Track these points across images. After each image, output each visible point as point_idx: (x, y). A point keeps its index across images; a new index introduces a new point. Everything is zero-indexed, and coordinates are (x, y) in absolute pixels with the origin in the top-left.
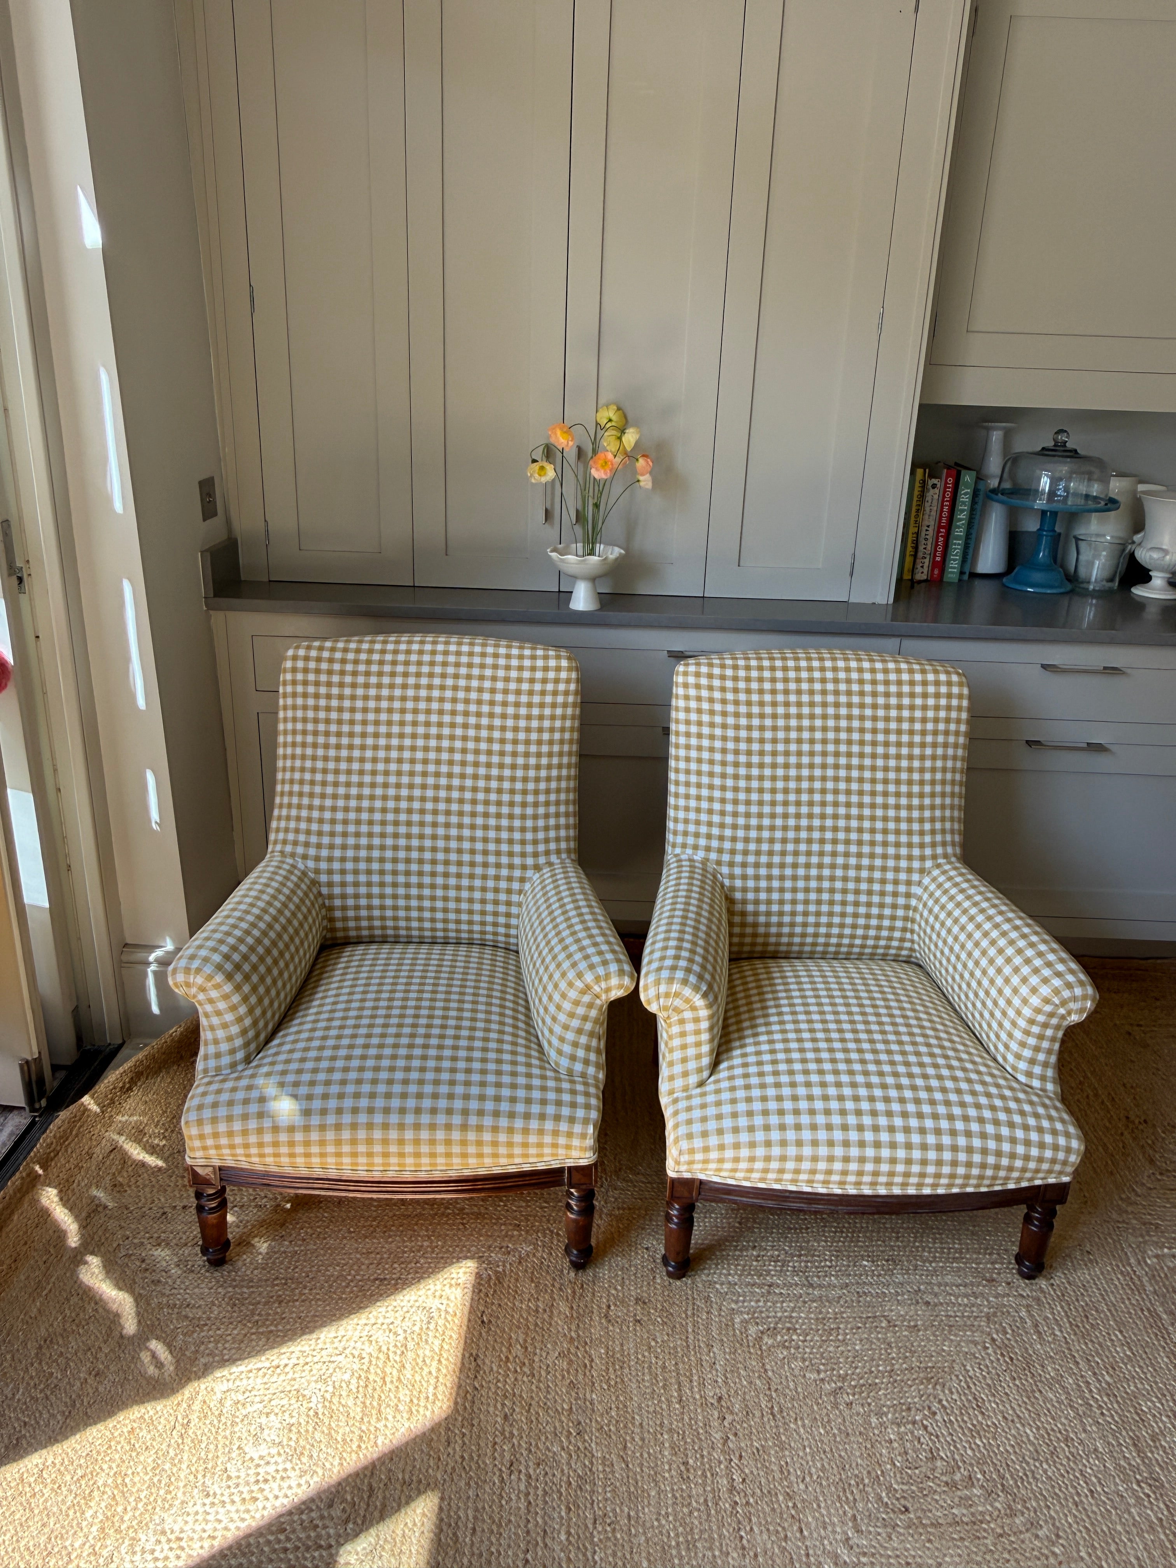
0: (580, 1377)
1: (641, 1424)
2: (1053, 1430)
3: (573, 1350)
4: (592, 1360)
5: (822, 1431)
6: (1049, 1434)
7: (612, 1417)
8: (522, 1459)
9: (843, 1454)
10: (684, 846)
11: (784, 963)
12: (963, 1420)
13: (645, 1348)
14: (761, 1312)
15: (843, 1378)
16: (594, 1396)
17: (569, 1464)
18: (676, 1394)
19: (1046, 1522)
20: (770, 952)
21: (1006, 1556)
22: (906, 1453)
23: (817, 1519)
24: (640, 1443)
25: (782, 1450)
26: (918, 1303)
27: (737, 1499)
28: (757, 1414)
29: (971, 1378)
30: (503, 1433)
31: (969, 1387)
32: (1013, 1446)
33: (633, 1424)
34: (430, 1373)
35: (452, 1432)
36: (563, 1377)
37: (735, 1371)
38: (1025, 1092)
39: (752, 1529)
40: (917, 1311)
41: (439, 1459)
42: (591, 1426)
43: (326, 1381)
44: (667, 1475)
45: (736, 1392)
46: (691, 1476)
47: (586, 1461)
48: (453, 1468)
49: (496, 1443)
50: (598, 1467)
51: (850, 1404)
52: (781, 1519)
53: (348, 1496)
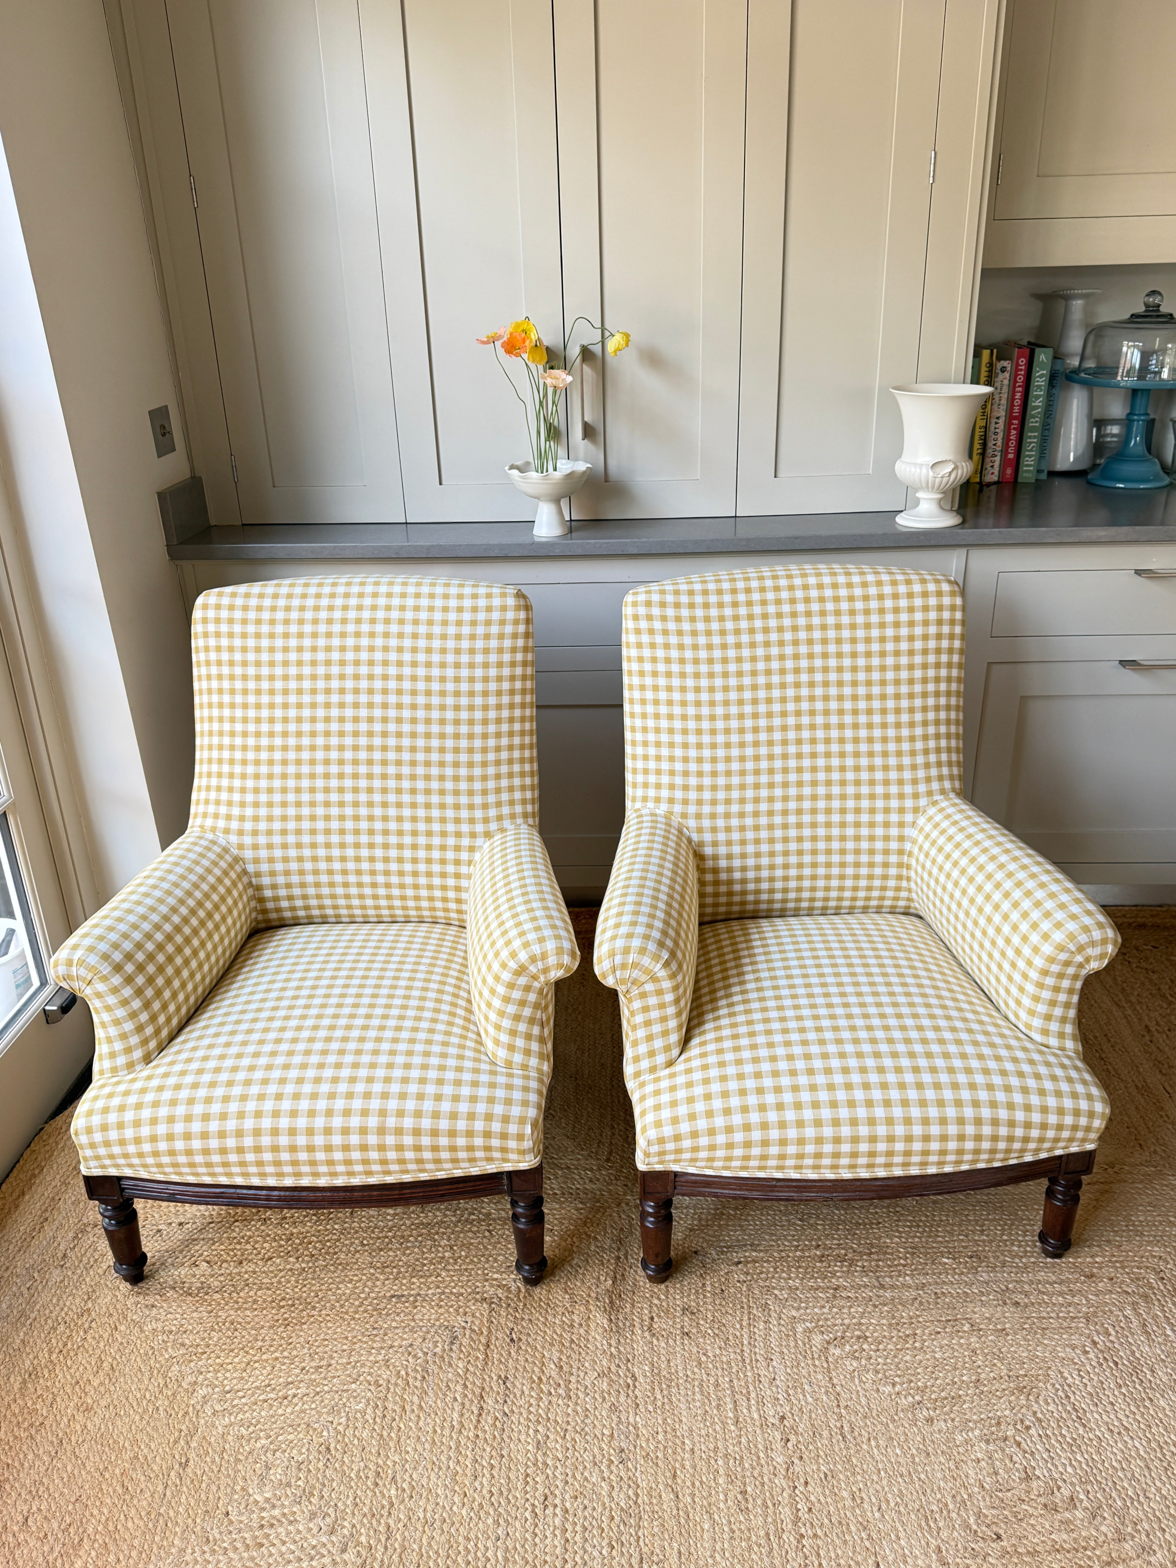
0: (622, 1399)
1: (692, 1450)
2: (1166, 1443)
3: (613, 1368)
4: (635, 1379)
5: (898, 1451)
6: (1161, 1448)
7: (659, 1442)
8: (557, 1492)
9: (923, 1476)
10: (645, 799)
11: (764, 923)
12: (1061, 1434)
13: (695, 1364)
14: (827, 1319)
15: (922, 1390)
16: (638, 1419)
17: (610, 1495)
18: (731, 1415)
20: (749, 911)
22: (996, 1474)
23: (896, 1552)
24: (691, 1471)
25: (854, 1474)
26: (1005, 1304)
27: (803, 1531)
28: (825, 1433)
29: (1070, 1386)
30: (535, 1464)
31: (1067, 1397)
32: (1120, 1462)
33: (683, 1450)
34: (455, 1399)
35: (480, 1464)
36: (604, 1399)
37: (797, 1385)
38: (1041, 1052)
40: (1004, 1312)
41: (465, 1495)
42: (635, 1453)
43: (339, 1412)
44: (722, 1505)
45: (800, 1409)
46: (750, 1506)
47: (631, 1492)
48: (481, 1505)
49: (528, 1475)
50: (643, 1498)
51: (930, 1420)
52: (854, 1552)
53: (363, 1538)
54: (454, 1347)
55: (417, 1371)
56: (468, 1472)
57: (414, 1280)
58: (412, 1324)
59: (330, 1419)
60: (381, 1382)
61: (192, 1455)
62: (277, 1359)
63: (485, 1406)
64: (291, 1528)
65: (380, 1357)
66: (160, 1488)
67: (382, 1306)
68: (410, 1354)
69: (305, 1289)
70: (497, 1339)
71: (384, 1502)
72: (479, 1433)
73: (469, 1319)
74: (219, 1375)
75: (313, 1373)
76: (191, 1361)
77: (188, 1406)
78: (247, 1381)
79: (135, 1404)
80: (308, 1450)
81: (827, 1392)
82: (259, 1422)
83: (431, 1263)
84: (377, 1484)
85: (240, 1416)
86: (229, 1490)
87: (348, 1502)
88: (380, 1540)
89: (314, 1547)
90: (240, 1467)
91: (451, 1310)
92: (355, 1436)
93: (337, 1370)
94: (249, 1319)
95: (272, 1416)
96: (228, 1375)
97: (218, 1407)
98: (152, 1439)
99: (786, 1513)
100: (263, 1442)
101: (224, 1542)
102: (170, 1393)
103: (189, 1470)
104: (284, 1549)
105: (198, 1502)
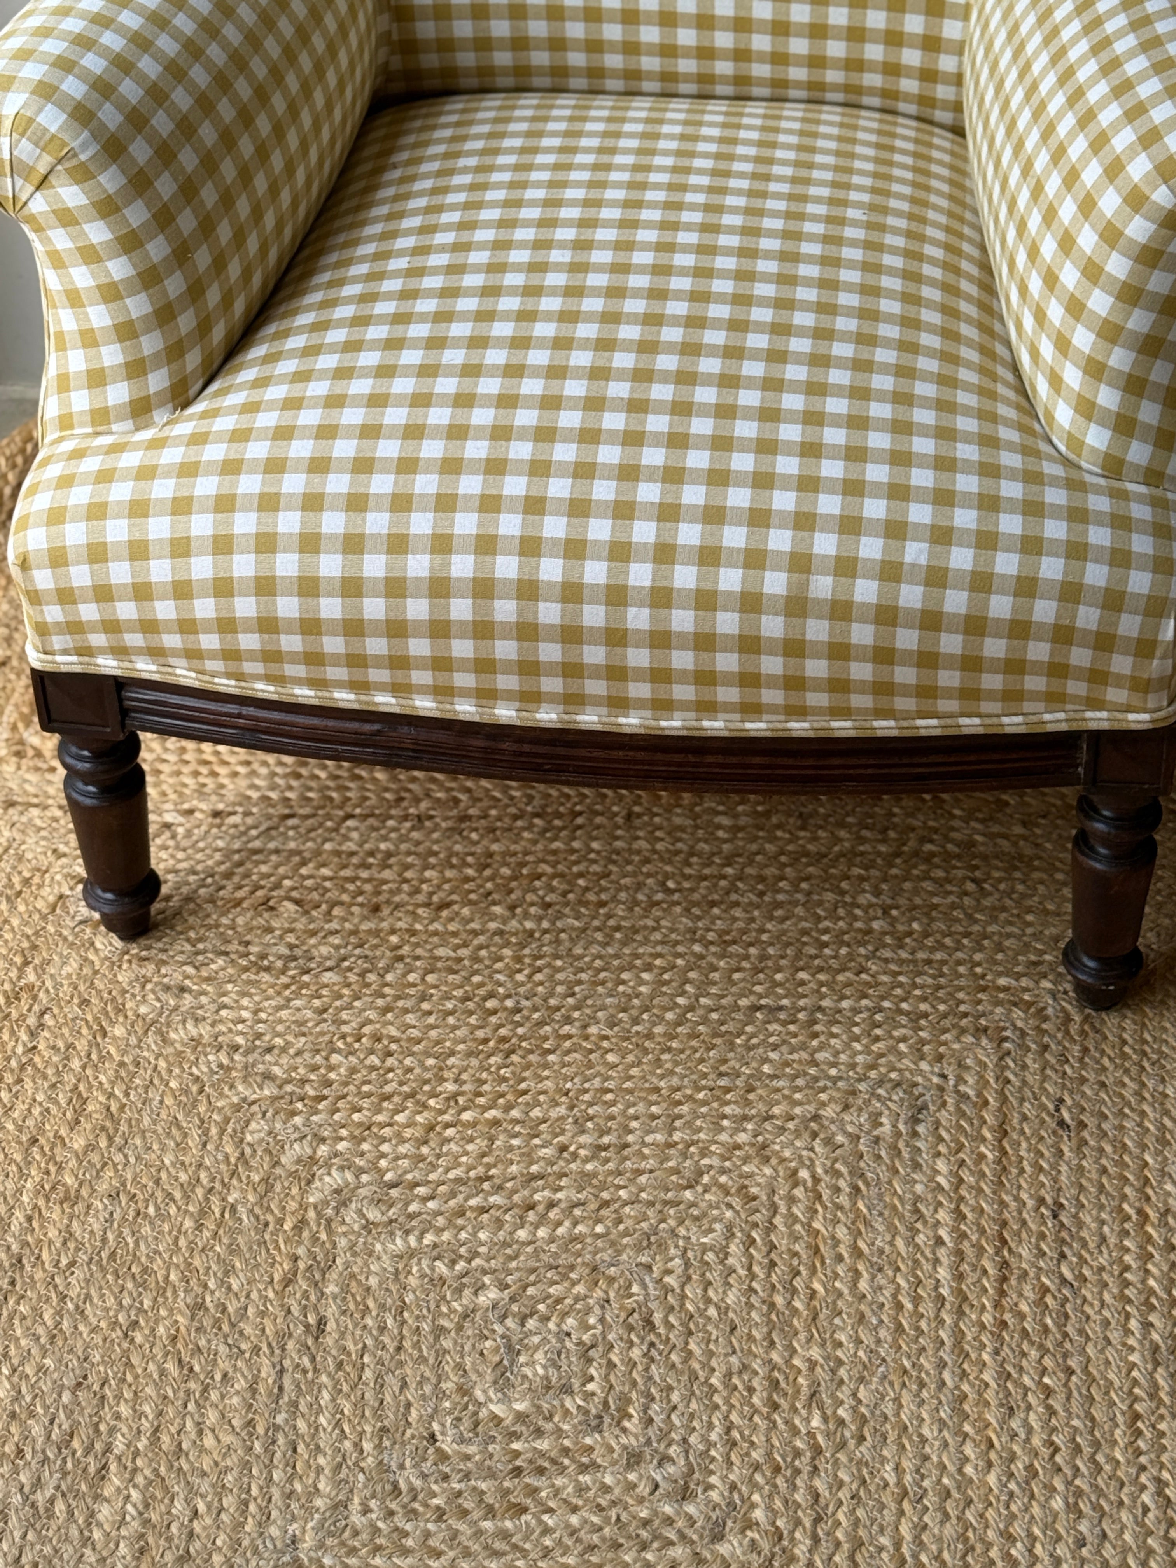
34: (939, 1241)
35: (1019, 1384)
41: (991, 1445)
43: (662, 1246)
48: (1030, 1468)
49: (1137, 1417)
53: (758, 1514)
54: (921, 1129)
55: (838, 1174)
56: (989, 1395)
57: (802, 975)
58: (812, 1071)
59: (644, 1259)
60: (754, 1190)
61: (331, 1310)
62: (496, 1123)
63: (1012, 1260)
64: (585, 1479)
65: (742, 1138)
66: (268, 1374)
67: (730, 1027)
68: (814, 1135)
69: (539, 977)
70: (1025, 1118)
71: (799, 1444)
72: (1007, 1316)
73: (950, 1071)
74: (365, 1146)
75: (586, 1160)
76: (294, 1113)
77: (303, 1207)
78: (434, 1167)
79: (178, 1195)
80: (602, 1320)
82: (477, 1254)
83: (840, 942)
84: (775, 1407)
85: (429, 1238)
86: (428, 1389)
87: (714, 1437)
88: (798, 1523)
89: (646, 1523)
91: (902, 1047)
92: (708, 1301)
93: (644, 1157)
94: (415, 1033)
95: (505, 1244)
96: (385, 1148)
97: (373, 1215)
98: (229, 1269)
100: (493, 1294)
101: (434, 1495)
102: (256, 1178)
103: (329, 1341)
104: (574, 1520)
105: (360, 1404)
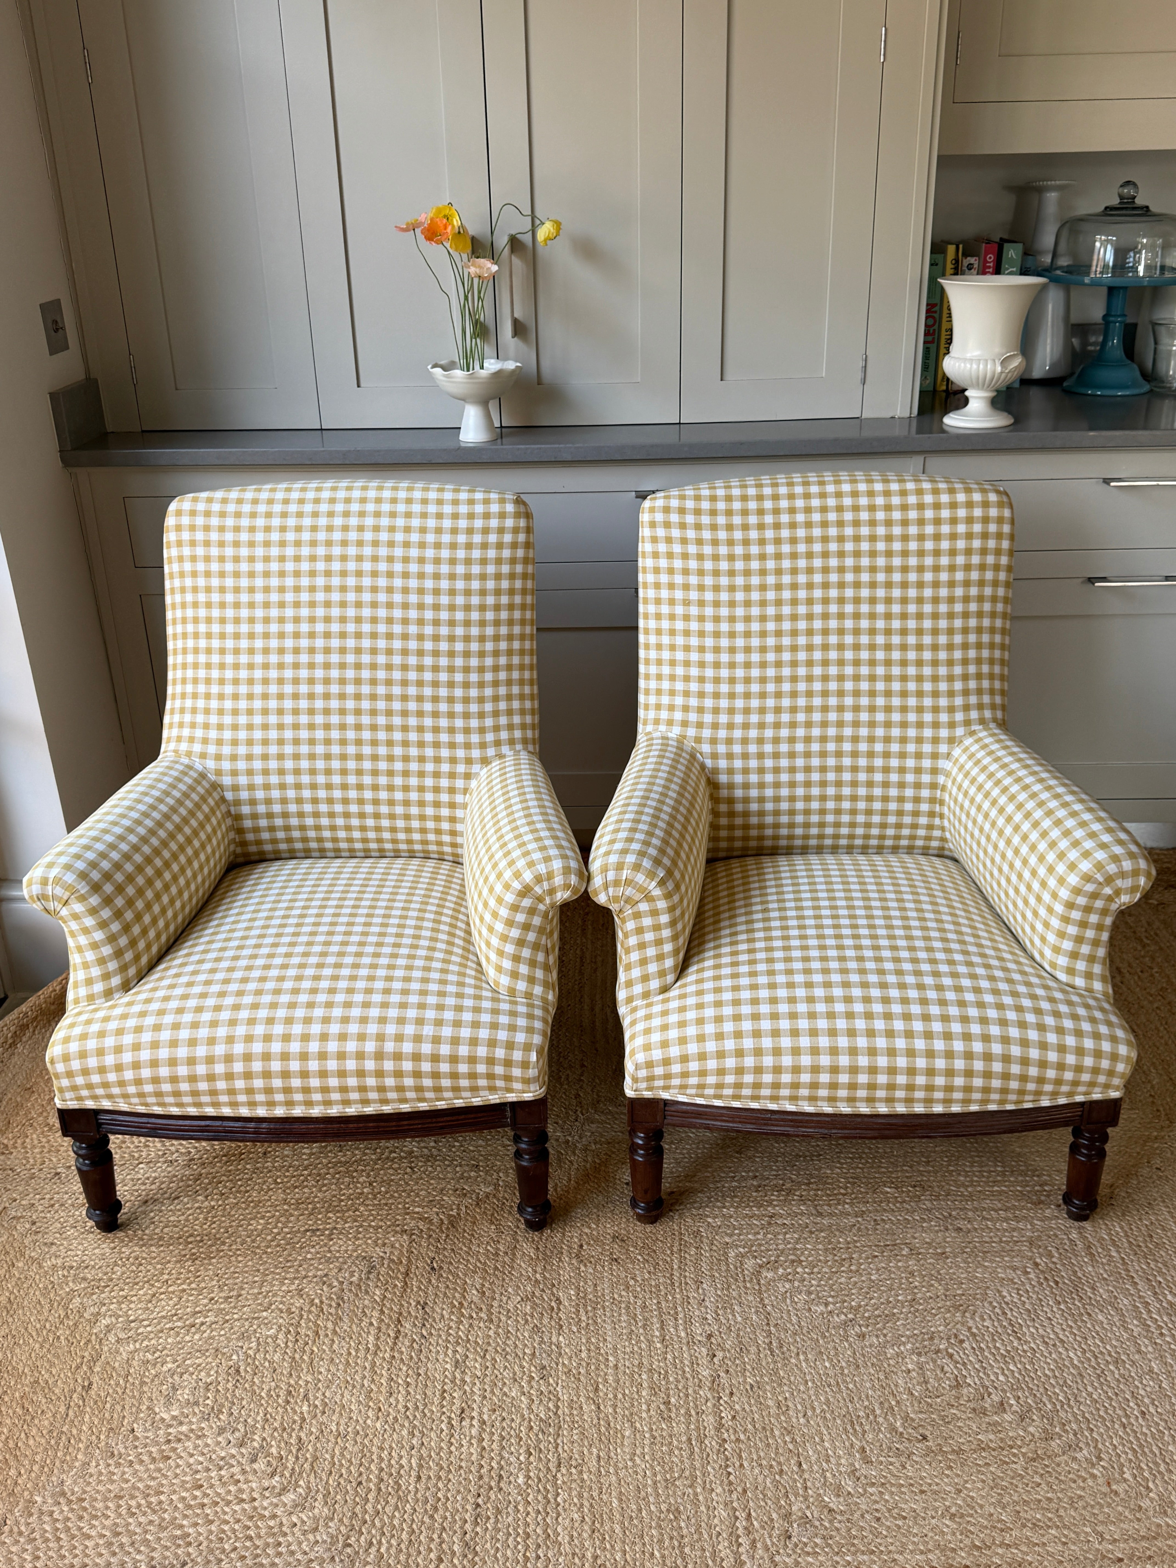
0: (545, 1321)
1: (616, 1365)
3: (538, 1293)
4: (559, 1302)
5: (828, 1365)
7: (582, 1360)
8: (475, 1406)
9: (851, 1386)
10: (657, 722)
12: (995, 1346)
13: (622, 1287)
14: (760, 1245)
15: (855, 1309)
16: (561, 1339)
17: (529, 1408)
18: (657, 1334)
19: (1088, 1444)
21: (1037, 1479)
22: (926, 1383)
23: (819, 1452)
24: (614, 1385)
25: (780, 1385)
26: (947, 1229)
27: (726, 1436)
28: (753, 1349)
29: (1007, 1304)
30: (453, 1382)
31: (1003, 1313)
32: (1054, 1371)
33: (607, 1366)
34: (371, 1324)
35: (396, 1382)
36: (527, 1321)
37: (726, 1305)
39: (741, 1465)
40: (945, 1237)
41: (380, 1410)
42: (556, 1370)
43: (249, 1338)
44: (644, 1415)
45: (729, 1328)
46: (673, 1415)
47: (551, 1405)
48: (395, 1418)
49: (445, 1391)
50: (564, 1410)
51: (862, 1336)
52: (777, 1454)
53: (274, 1450)
54: (371, 1276)
55: (331, 1299)
56: (383, 1389)
57: (330, 1215)
58: (328, 1255)
59: (240, 1344)
60: (293, 1310)
61: (95, 1379)
62: (184, 1290)
63: (402, 1329)
64: (199, 1442)
65: (293, 1287)
66: (62, 1409)
67: (296, 1240)
68: (324, 1283)
69: (214, 1226)
70: (417, 1268)
71: (296, 1418)
72: (396, 1354)
73: (388, 1250)
74: (123, 1306)
75: (222, 1303)
76: (93, 1294)
77: (90, 1334)
78: (153, 1312)
79: (34, 1334)
80: (217, 1372)
81: (757, 1312)
82: (165, 1348)
83: (349, 1199)
84: (288, 1402)
85: (145, 1343)
86: (134, 1409)
87: (259, 1418)
88: (291, 1451)
89: (223, 1458)
90: (145, 1389)
91: (369, 1241)
92: (266, 1359)
93: (248, 1300)
94: (154, 1255)
95: (179, 1343)
96: (132, 1306)
97: (122, 1335)
98: (52, 1365)
99: (709, 1421)
100: (170, 1365)
101: (130, 1455)
102: (71, 1324)
103: (92, 1393)
104: (191, 1461)
105: (102, 1420)
